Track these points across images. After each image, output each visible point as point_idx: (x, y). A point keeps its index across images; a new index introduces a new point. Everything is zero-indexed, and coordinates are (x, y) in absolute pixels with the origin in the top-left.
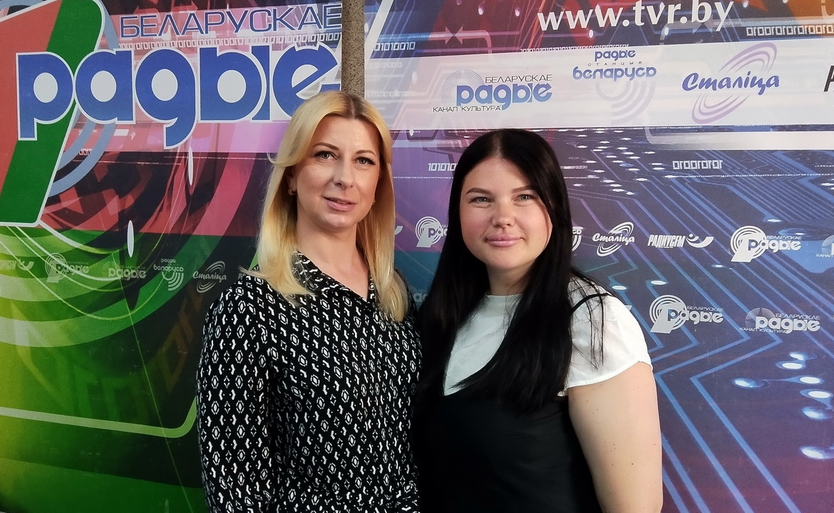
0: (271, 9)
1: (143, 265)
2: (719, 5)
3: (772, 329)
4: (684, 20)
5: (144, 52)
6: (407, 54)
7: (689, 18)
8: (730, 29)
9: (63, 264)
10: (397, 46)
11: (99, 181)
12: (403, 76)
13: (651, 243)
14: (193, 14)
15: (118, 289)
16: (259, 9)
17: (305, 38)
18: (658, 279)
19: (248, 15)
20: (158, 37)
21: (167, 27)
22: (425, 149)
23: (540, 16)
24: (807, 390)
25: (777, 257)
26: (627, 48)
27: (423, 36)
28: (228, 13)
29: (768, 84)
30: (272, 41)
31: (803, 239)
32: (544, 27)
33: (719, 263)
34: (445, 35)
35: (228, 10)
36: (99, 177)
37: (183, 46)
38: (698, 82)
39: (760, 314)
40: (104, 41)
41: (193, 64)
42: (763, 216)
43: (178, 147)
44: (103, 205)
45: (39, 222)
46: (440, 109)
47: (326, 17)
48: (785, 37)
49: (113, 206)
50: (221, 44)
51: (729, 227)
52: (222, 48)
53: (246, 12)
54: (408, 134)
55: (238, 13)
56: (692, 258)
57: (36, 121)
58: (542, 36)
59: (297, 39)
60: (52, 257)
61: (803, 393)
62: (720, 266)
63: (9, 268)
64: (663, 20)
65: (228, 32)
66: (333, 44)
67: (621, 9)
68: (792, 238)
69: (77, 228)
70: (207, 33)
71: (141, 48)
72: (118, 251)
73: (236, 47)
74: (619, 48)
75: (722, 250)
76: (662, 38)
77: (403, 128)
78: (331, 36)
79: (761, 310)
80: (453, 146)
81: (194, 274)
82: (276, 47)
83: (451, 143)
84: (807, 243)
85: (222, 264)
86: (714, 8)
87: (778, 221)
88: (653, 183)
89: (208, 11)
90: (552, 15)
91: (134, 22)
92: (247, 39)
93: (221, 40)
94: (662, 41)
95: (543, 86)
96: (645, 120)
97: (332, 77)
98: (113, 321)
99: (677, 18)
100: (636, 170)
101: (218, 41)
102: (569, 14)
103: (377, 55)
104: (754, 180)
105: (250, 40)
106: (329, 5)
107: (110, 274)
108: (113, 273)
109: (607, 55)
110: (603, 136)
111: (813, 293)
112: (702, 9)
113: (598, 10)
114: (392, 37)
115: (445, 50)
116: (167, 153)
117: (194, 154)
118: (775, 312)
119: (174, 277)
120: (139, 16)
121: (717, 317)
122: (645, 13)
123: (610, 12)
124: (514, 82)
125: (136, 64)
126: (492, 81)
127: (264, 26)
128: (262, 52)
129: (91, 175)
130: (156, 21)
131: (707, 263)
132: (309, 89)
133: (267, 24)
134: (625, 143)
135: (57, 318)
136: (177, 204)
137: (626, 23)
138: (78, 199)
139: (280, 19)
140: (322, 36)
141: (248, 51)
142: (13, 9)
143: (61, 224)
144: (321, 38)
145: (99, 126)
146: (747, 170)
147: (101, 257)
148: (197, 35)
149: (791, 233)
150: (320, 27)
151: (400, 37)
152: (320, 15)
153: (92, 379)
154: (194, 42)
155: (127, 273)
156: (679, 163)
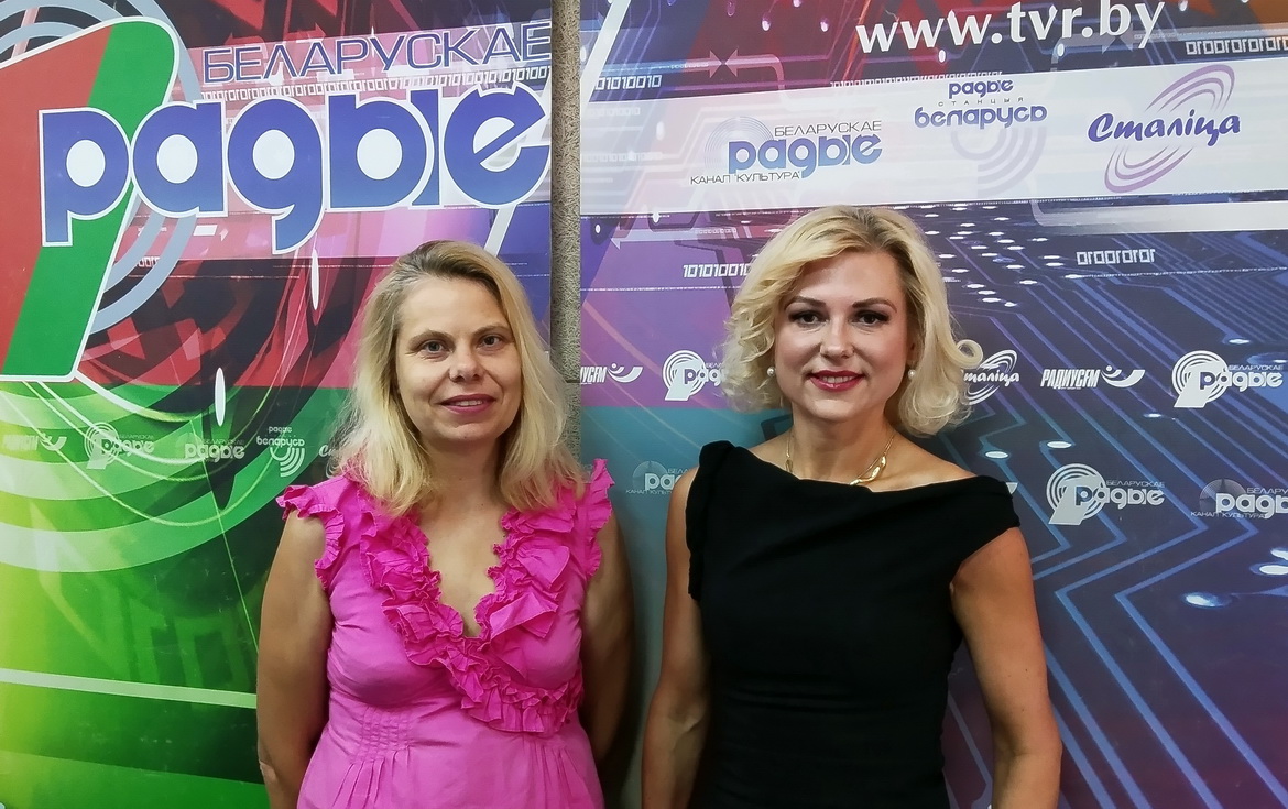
0: (440, 33)
1: (239, 439)
2: (1141, 8)
3: (1241, 513)
4: (1087, 32)
5: (240, 104)
6: (648, 94)
7: (1096, 28)
8: (1160, 45)
9: (112, 440)
10: (632, 81)
11: (170, 305)
12: (641, 128)
13: (1046, 382)
14: (318, 44)
15: (203, 476)
16: (421, 33)
17: (493, 75)
18: (1058, 439)
19: (405, 42)
20: (262, 80)
21: (277, 63)
22: (678, 243)
23: (861, 30)
25: (1248, 398)
26: (999, 77)
27: (675, 66)
28: (374, 41)
29: (1223, 129)
30: (442, 82)
32: (867, 47)
33: (1154, 410)
34: (709, 64)
35: (373, 36)
36: (170, 301)
37: (303, 93)
38: (1113, 128)
39: (1223, 490)
40: (178, 88)
41: (319, 121)
42: (1224, 334)
43: (295, 250)
44: (176, 344)
45: (75, 373)
46: (702, 180)
47: (526, 42)
48: (1247, 55)
49: (192, 347)
50: (362, 88)
51: (1170, 353)
52: (363, 96)
53: (401, 39)
54: (650, 220)
55: (388, 40)
56: (1111, 405)
57: (71, 215)
58: (863, 61)
59: (482, 78)
60: (96, 428)
62: (1157, 415)
63: (26, 448)
64: (1055, 32)
65: (373, 69)
66: (538, 84)
67: (988, 17)
68: (1268, 367)
69: (133, 381)
70: (340, 72)
71: (236, 98)
72: (200, 416)
73: (385, 93)
74: (986, 78)
75: (1159, 389)
76: (1055, 61)
77: (643, 210)
78: (534, 71)
79: (1223, 482)
80: (724, 237)
81: (321, 450)
82: (449, 92)
83: (720, 232)
86: (1134, 12)
87: (1246, 341)
88: (1046, 288)
89: (342, 39)
90: (879, 29)
91: (225, 58)
92: (403, 79)
93: (362, 84)
94: (1054, 66)
95: (867, 138)
96: (1030, 189)
97: (536, 135)
98: (194, 527)
99: (1077, 29)
100: (1019, 267)
101: (358, 85)
102: (906, 26)
103: (601, 96)
104: (1206, 278)
105: (407, 81)
106: (531, 23)
107: (188, 454)
108: (191, 449)
109: (968, 88)
110: (965, 216)
112: (1115, 14)
113: (952, 18)
114: (624, 67)
115: (709, 87)
116: (277, 261)
117: (321, 261)
118: (1246, 485)
119: (289, 455)
120: (232, 49)
121: (1154, 497)
122: (1026, 23)
123: (971, 21)
124: (821, 134)
125: (228, 124)
126: (785, 133)
127: (432, 61)
128: (427, 101)
129: (157, 299)
130: (259, 56)
131: (1136, 411)
132: (502, 154)
133: (435, 57)
134: (1000, 226)
135: (104, 525)
136: (292, 345)
137: (997, 38)
138: (137, 336)
139: (455, 49)
140: (521, 73)
141: (405, 98)
142: (33, 43)
143: (110, 376)
144: (520, 76)
145: (170, 222)
146: (1193, 264)
147: (173, 426)
148: (324, 76)
149: (1267, 361)
150: (518, 59)
151: (636, 68)
152: (517, 39)
153: (158, 621)
154: (319, 87)
155: (214, 451)
156: (1087, 255)
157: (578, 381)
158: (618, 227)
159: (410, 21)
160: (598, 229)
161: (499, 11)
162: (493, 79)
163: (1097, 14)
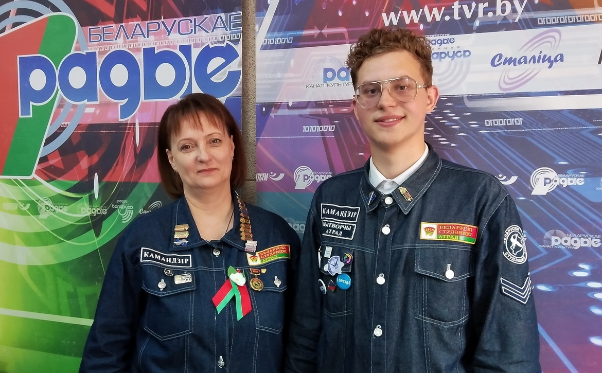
0: (192, 18)
1: (105, 205)
2: (516, 2)
3: (564, 246)
4: (490, 14)
5: (105, 52)
6: (286, 46)
7: (495, 13)
8: (525, 20)
9: (50, 205)
10: (279, 41)
11: (74, 144)
12: (283, 62)
14: (139, 24)
15: (88, 223)
16: (184, 18)
17: (216, 38)
20: (114, 41)
21: (121, 34)
22: (300, 116)
23: (384, 15)
24: (593, 292)
25: (567, 191)
26: (448, 37)
27: (298, 33)
28: (163, 22)
29: (556, 60)
30: (193, 41)
31: (586, 176)
32: (387, 23)
33: (522, 196)
34: (314, 32)
35: (162, 20)
36: (75, 142)
37: (132, 47)
38: (502, 60)
39: (555, 235)
40: (78, 45)
41: (139, 60)
42: (555, 159)
43: (128, 119)
44: (77, 162)
45: (34, 175)
46: (311, 86)
47: (230, 22)
48: (567, 24)
49: (84, 163)
50: (158, 44)
51: (529, 168)
52: (158, 48)
54: (288, 105)
55: (169, 22)
57: (31, 103)
59: (211, 39)
60: (43, 200)
61: (589, 295)
62: (523, 198)
63: (13, 209)
64: (475, 15)
65: (163, 36)
66: (236, 42)
67: (443, 8)
68: (577, 176)
69: (59, 179)
70: (148, 37)
71: (103, 50)
72: (88, 195)
73: (168, 47)
74: (442, 37)
75: (524, 185)
76: (475, 28)
77: (285, 100)
78: (234, 36)
79: (555, 231)
80: (321, 113)
81: (141, 211)
82: (196, 46)
83: (320, 111)
84: (589, 179)
85: (159, 203)
86: (513, 4)
87: (567, 163)
88: (471, 137)
89: (149, 22)
90: (392, 14)
91: (98, 31)
92: (175, 40)
93: (158, 42)
94: (474, 31)
96: (463, 90)
97: (235, 65)
98: (84, 246)
99: (485, 13)
100: (458, 127)
101: (156, 43)
102: (405, 13)
103: (265, 48)
104: (547, 133)
105: (178, 41)
106: (233, 13)
107: (82, 212)
108: (84, 210)
109: (433, 42)
111: (594, 217)
112: (504, 5)
113: (426, 9)
114: (276, 34)
115: (315, 43)
116: (121, 124)
117: (140, 124)
118: (566, 232)
119: (126, 213)
120: (101, 27)
122: (461, 10)
123: (435, 10)
125: (100, 61)
127: (188, 31)
128: (186, 50)
129: (69, 141)
130: (113, 30)
132: (220, 75)
133: (190, 30)
134: (448, 108)
135: (46, 244)
136: (127, 162)
137: (447, 18)
138: (60, 158)
140: (228, 37)
141: (176, 49)
142: (15, 25)
143: (49, 177)
144: (228, 38)
145: (74, 106)
146: (542, 125)
147: (76, 199)
148: (141, 39)
149: (577, 172)
150: (227, 30)
151: (281, 34)
152: (227, 21)
153: (70, 288)
154: (139, 44)
155: (94, 211)
156: (490, 121)
157: (255, 180)
158: (273, 109)
159: (179, 13)
160: (264, 109)
161: (218, 7)
162: (216, 39)
163: (495, 6)
